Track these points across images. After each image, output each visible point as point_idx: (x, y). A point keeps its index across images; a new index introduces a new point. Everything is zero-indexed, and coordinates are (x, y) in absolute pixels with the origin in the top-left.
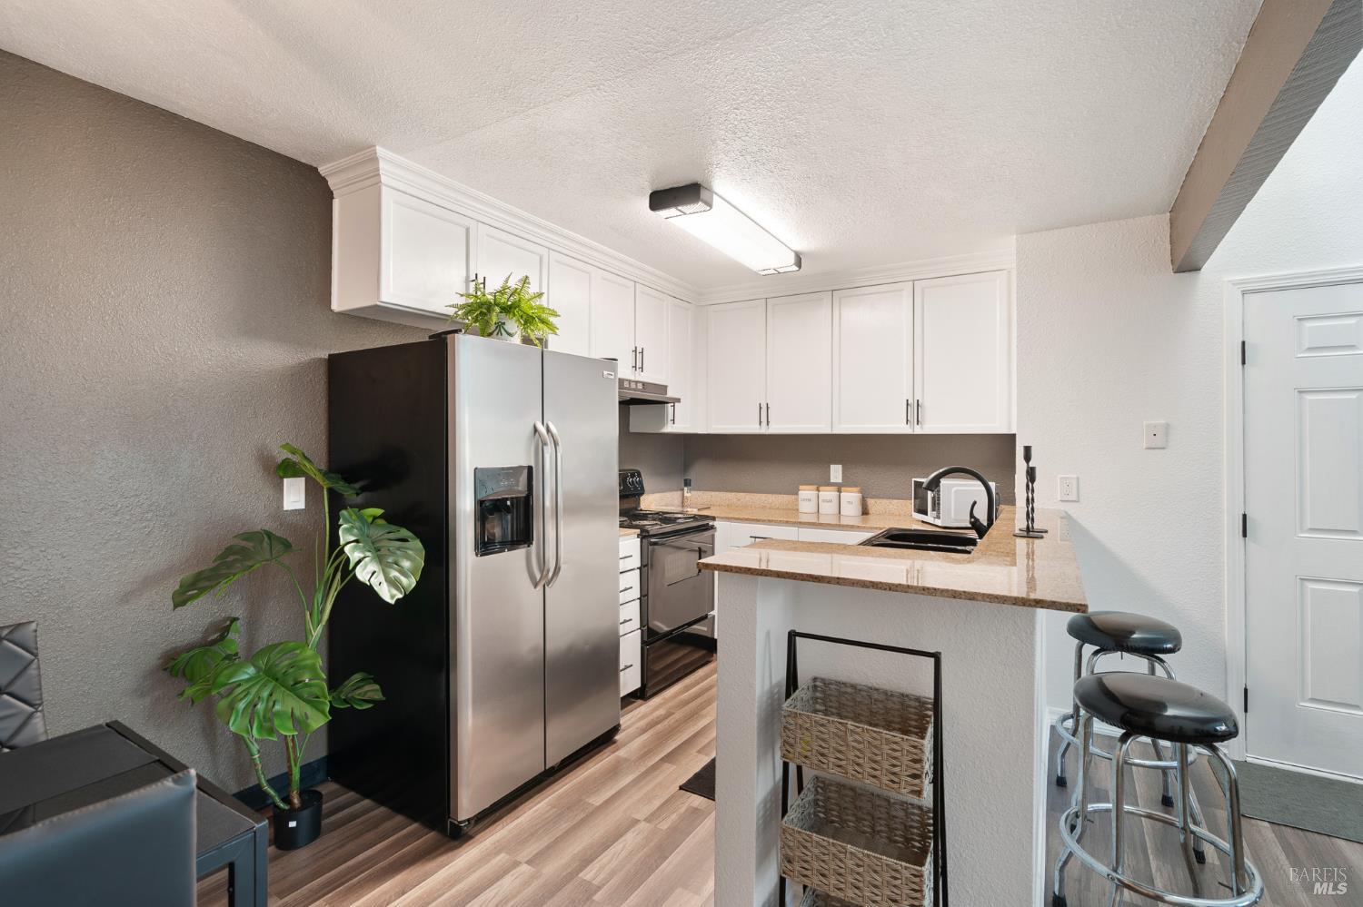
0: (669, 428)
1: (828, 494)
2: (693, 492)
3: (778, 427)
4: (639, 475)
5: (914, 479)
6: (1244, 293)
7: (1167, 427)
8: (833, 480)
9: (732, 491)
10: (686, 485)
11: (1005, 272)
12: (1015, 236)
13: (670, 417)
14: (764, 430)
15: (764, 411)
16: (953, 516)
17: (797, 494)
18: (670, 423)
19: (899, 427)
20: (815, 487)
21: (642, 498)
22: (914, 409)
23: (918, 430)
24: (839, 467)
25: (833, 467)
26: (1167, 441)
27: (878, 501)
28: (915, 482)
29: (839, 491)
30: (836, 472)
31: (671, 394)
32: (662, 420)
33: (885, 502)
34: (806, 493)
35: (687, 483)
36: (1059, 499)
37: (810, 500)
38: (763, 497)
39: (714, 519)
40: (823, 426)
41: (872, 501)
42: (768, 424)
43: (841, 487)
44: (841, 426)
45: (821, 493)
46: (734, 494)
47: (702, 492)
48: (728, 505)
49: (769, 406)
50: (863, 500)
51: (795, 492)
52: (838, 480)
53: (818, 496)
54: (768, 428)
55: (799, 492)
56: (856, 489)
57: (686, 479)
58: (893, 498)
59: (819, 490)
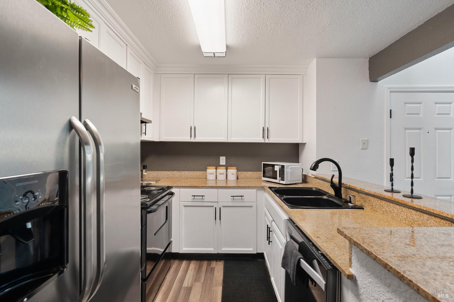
0: (142, 138)
1: (222, 170)
2: (148, 172)
5: (263, 163)
6: (391, 92)
7: (368, 141)
8: (221, 164)
9: (169, 171)
10: (144, 169)
11: (302, 76)
12: (316, 59)
13: (144, 131)
14: (193, 140)
15: (193, 131)
16: (289, 179)
17: (206, 171)
18: (143, 135)
19: (259, 139)
20: (215, 167)
22: (266, 132)
23: (267, 141)
24: (224, 158)
25: (221, 157)
26: (368, 146)
27: (242, 173)
28: (263, 164)
29: (227, 169)
30: (223, 160)
33: (245, 173)
34: (211, 171)
35: (145, 167)
36: (332, 170)
37: (213, 174)
38: (187, 173)
39: (172, 187)
40: (223, 138)
41: (240, 173)
42: (195, 137)
43: (227, 167)
44: (232, 139)
45: (217, 170)
46: (171, 172)
47: (153, 172)
48: (167, 178)
49: (196, 128)
50: (237, 173)
51: (205, 170)
52: (224, 164)
53: (216, 171)
54: (195, 139)
55: (207, 170)
56: (235, 168)
57: (145, 165)
58: (249, 171)
59: (216, 169)
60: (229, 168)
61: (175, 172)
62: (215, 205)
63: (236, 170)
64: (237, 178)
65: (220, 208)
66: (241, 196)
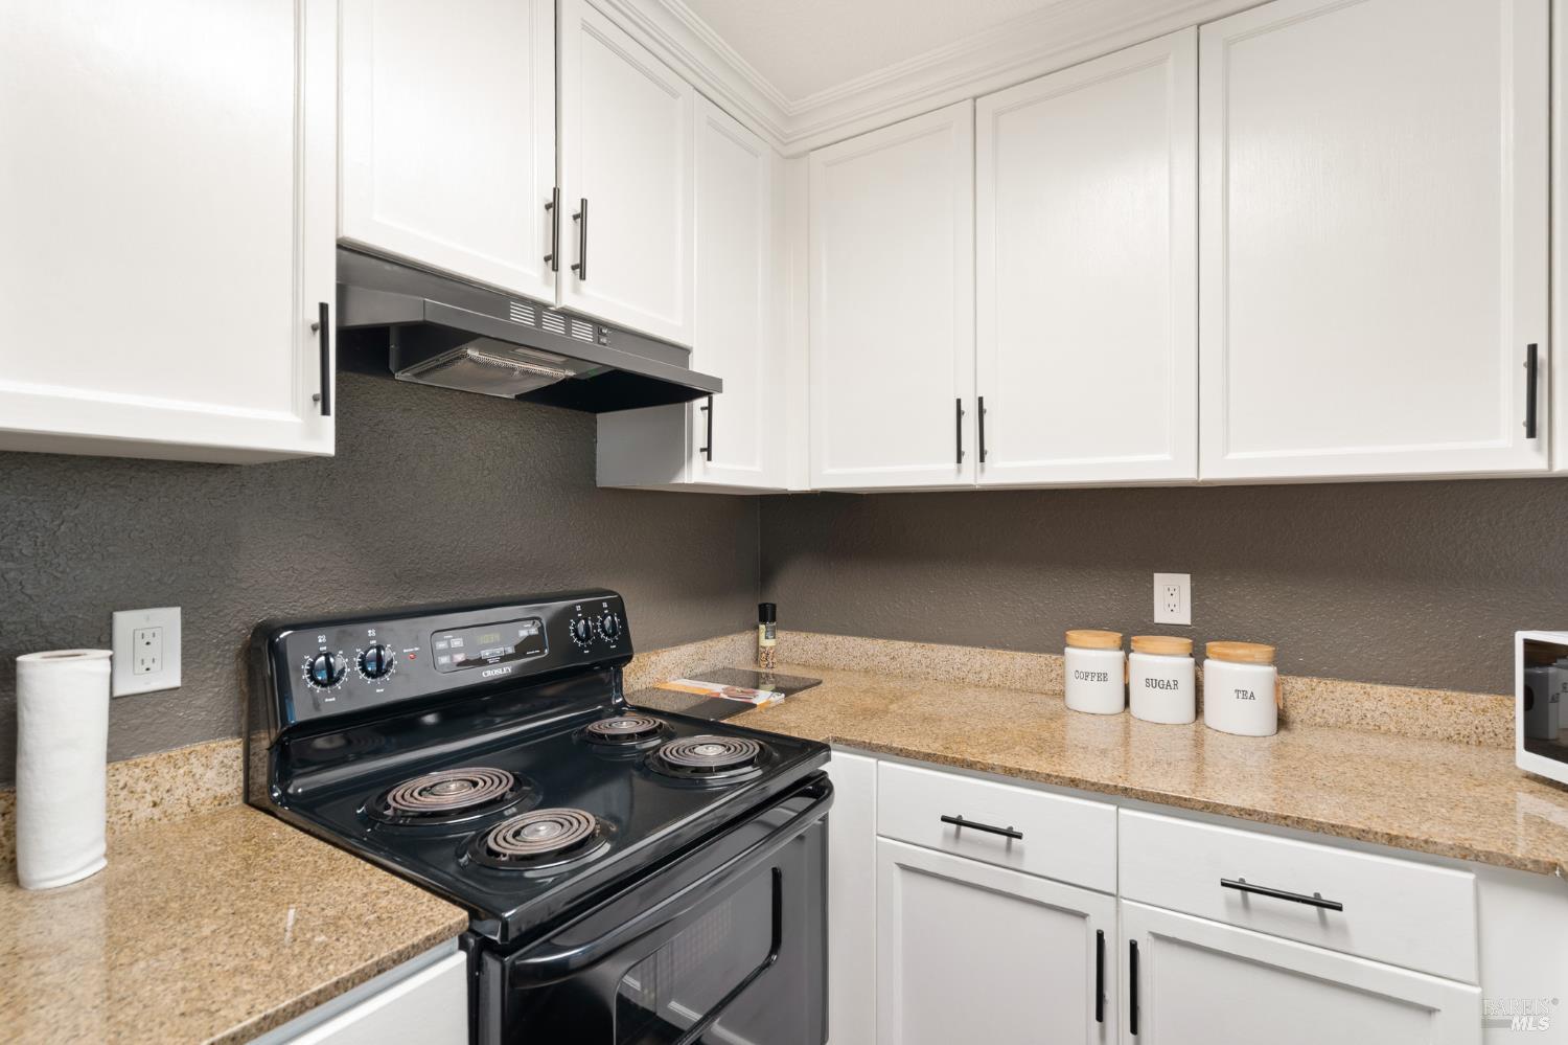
0: (697, 473)
1: (1163, 662)
2: (780, 634)
3: (1010, 468)
4: (618, 607)
8: (1161, 616)
9: (874, 635)
10: (763, 619)
13: (700, 441)
14: (970, 477)
15: (971, 421)
17: (1061, 653)
18: (699, 458)
20: (1119, 635)
21: (626, 670)
24: (1183, 581)
25: (1162, 581)
27: (1322, 686)
28: (1528, 640)
29: (1199, 655)
30: (1172, 598)
31: (700, 364)
32: (675, 449)
34: (1091, 655)
35: (767, 614)
37: (1103, 677)
39: (826, 747)
40: (1167, 457)
41: (1299, 684)
42: (982, 460)
43: (1199, 641)
44: (1232, 456)
45: (1131, 655)
46: (880, 641)
47: (804, 635)
48: (866, 671)
49: (985, 406)
50: (1277, 685)
51: (1058, 647)
52: (1183, 617)
53: (1126, 665)
54: (982, 470)
55: (1067, 650)
56: (1265, 651)
57: (765, 604)
58: (1376, 681)
59: (1126, 647)
60: (1213, 647)
61: (901, 647)
62: (1101, 915)
63: (1272, 669)
64: (1282, 722)
65: (1133, 947)
66: (1317, 902)
